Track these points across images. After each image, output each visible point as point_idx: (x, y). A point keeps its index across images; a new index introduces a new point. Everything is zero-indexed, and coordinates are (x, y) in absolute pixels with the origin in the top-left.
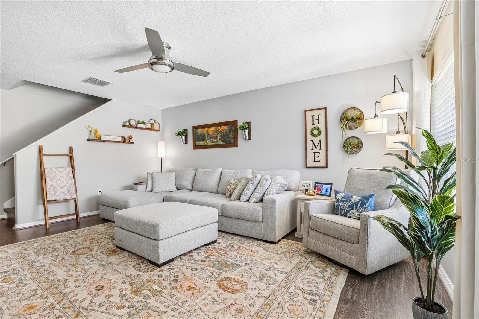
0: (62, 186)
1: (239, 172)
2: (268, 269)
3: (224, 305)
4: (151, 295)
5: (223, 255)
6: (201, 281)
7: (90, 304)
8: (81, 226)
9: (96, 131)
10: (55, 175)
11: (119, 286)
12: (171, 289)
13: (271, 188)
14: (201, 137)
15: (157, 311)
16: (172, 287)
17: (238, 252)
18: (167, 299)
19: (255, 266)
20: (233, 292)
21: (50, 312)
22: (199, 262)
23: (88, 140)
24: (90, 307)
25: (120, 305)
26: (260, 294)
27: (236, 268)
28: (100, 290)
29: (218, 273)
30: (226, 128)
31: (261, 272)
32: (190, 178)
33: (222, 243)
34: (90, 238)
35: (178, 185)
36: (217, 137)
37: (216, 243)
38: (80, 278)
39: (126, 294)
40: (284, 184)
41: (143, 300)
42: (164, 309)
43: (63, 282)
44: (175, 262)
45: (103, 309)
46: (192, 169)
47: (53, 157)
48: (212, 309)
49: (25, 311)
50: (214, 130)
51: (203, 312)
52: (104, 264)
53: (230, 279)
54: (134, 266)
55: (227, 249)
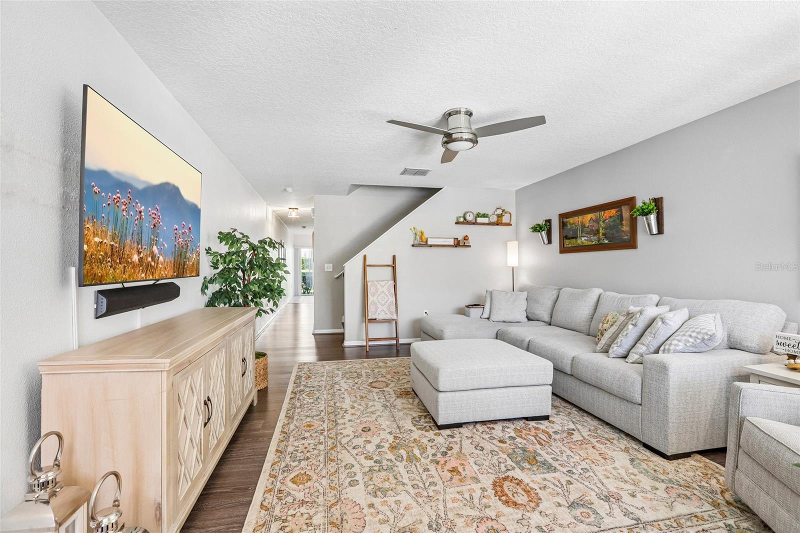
0: (383, 303)
1: (629, 299)
2: (603, 497)
3: (478, 513)
4: (405, 458)
5: (540, 444)
6: (476, 468)
7: (348, 443)
8: (400, 355)
9: (422, 233)
10: (377, 290)
11: (384, 435)
12: (432, 461)
13: (674, 339)
14: (571, 232)
15: (397, 479)
16: (433, 460)
17: (573, 447)
18: (418, 471)
19: (582, 481)
20: (507, 502)
21: (318, 435)
22: (495, 442)
23: (413, 246)
24: (346, 446)
25: (370, 455)
26: (549, 527)
27: (545, 471)
28: (365, 432)
29: (508, 466)
30: (615, 212)
31: (584, 496)
32: (549, 303)
33: (558, 424)
34: (396, 371)
35: (530, 313)
36: (598, 231)
37: (547, 421)
38: (358, 413)
39: (383, 447)
40: (707, 334)
41: (394, 461)
42: (406, 481)
43: (343, 412)
44: (462, 430)
45: (354, 452)
46: (555, 287)
47: (376, 268)
48: (458, 509)
49: (304, 427)
50: (594, 218)
51: (445, 507)
52: (387, 406)
53: (519, 483)
54: (414, 418)
55: (557, 437)
